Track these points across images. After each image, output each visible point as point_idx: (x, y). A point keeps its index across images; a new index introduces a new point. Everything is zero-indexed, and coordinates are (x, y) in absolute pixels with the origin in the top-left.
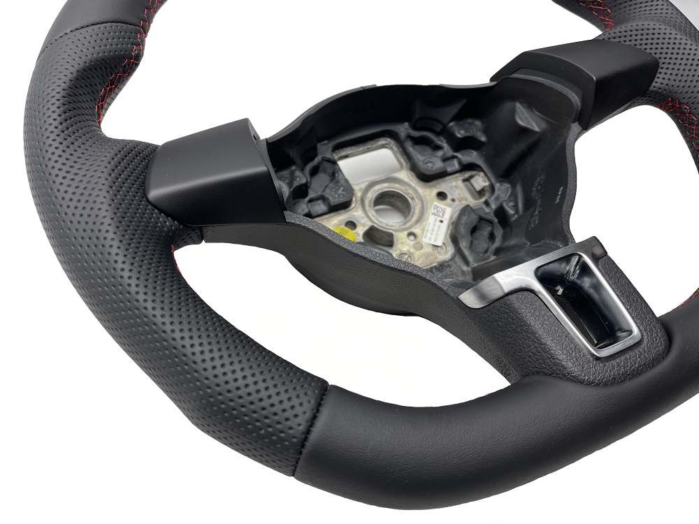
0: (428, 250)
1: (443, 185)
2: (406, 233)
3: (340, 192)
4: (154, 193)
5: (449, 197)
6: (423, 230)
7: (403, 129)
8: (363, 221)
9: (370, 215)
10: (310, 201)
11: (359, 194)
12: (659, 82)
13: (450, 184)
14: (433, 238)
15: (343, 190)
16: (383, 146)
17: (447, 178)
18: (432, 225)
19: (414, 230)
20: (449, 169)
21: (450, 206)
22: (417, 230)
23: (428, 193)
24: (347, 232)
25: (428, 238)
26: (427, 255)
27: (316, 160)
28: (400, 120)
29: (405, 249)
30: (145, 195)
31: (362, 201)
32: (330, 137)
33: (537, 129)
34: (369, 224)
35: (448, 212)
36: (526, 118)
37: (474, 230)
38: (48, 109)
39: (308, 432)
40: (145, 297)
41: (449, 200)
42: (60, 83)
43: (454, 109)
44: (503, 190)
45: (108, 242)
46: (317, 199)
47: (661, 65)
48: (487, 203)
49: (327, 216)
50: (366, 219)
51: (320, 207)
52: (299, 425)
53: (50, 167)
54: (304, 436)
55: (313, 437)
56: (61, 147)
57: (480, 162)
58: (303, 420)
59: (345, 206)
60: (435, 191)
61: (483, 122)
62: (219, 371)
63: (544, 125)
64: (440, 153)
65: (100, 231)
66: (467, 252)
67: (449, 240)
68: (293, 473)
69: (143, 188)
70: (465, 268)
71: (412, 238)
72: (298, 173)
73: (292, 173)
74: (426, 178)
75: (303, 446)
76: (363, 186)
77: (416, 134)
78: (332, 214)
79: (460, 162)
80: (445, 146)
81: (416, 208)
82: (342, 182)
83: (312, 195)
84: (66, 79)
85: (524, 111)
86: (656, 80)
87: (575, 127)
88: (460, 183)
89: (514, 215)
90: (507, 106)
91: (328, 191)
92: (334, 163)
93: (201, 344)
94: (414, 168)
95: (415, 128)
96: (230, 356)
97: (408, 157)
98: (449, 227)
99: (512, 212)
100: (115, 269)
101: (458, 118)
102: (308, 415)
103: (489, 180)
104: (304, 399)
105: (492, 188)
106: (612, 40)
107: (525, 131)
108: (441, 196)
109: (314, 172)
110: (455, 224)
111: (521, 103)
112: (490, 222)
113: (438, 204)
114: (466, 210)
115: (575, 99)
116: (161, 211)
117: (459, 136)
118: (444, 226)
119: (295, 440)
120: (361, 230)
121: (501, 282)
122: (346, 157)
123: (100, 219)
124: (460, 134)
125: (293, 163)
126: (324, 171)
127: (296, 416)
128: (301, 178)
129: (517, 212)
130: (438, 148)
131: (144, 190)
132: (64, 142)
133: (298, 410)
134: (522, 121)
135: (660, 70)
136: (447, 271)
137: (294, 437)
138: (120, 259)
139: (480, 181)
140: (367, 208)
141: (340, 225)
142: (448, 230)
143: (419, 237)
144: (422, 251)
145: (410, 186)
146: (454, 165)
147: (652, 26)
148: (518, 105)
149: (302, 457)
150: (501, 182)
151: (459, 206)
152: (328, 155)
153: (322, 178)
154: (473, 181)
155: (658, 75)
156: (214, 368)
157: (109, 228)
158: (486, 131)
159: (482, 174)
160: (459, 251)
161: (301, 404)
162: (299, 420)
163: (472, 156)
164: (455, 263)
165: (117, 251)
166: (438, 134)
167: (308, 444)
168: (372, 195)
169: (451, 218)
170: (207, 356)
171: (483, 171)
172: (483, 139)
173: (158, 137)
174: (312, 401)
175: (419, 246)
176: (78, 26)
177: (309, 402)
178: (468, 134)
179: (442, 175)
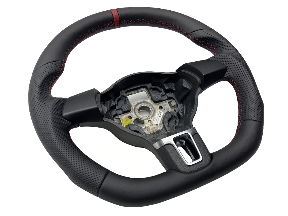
0: (154, 126)
1: (161, 104)
2: (148, 120)
3: (127, 107)
4: (65, 114)
5: (163, 108)
6: (154, 119)
7: (149, 86)
8: (134, 116)
9: (137, 114)
10: (117, 110)
11: (133, 107)
12: (227, 75)
13: (164, 104)
14: (157, 122)
15: (128, 106)
16: (143, 91)
17: (163, 102)
18: (157, 118)
19: (150, 119)
20: (163, 99)
21: (163, 111)
22: (151, 119)
23: (157, 107)
24: (129, 120)
25: (155, 122)
26: (154, 128)
27: (120, 97)
28: (148, 83)
29: (147, 126)
30: (62, 115)
31: (135, 109)
32: (124, 89)
33: (189, 88)
34: (136, 117)
35: (162, 113)
36: (186, 84)
37: (170, 120)
38: (35, 90)
39: (101, 184)
40: (59, 146)
41: (163, 109)
42: (39, 82)
43: (165, 80)
44: (180, 106)
45: (50, 130)
46: (119, 109)
47: (228, 69)
48: (175, 110)
49: (122, 115)
50: (135, 116)
51: (121, 112)
52: (99, 182)
53: (35, 108)
54: (100, 186)
55: (102, 186)
56: (39, 102)
57: (173, 97)
58: (100, 181)
59: (128, 111)
60: (159, 106)
61: (175, 84)
62: (78, 167)
63: (191, 87)
64: (161, 93)
65: (48, 127)
66: (167, 127)
67: (162, 123)
68: (98, 196)
69: (61, 112)
70: (166, 133)
71: (150, 122)
72: (113, 102)
73: (111, 102)
74: (156, 102)
75: (100, 188)
76: (135, 105)
77: (153, 87)
78: (124, 114)
79: (167, 97)
80: (163, 91)
81: (152, 112)
82: (128, 103)
83: (117, 108)
84: (41, 81)
85: (186, 82)
86: (226, 74)
87: (199, 89)
88: (167, 104)
89: (182, 115)
90: (181, 79)
91: (123, 107)
92: (126, 97)
93: (74, 160)
94: (152, 99)
95: (153, 85)
96: (81, 163)
97: (150, 95)
98: (162, 118)
99: (181, 114)
100: (52, 138)
101: (166, 82)
102: (102, 180)
103: (176, 103)
104: (101, 175)
105: (177, 105)
106: (214, 60)
107: (186, 88)
108: (161, 108)
109: (119, 100)
110: (164, 118)
111: (185, 79)
112: (176, 117)
113: (159, 111)
114: (168, 113)
115: (199, 80)
116: (66, 119)
117: (166, 88)
118: (161, 118)
119: (97, 187)
120: (133, 119)
121: (163, 142)
122: (130, 94)
123: (48, 124)
124: (167, 88)
125: (112, 99)
126: (123, 100)
127: (98, 180)
128: (113, 103)
129: (183, 114)
130: (160, 92)
131: (61, 113)
132: (40, 100)
133: (99, 178)
134: (184, 85)
135: (227, 70)
136: (160, 134)
137: (97, 186)
138: (53, 135)
139: (173, 103)
140: (136, 112)
141: (126, 117)
142: (162, 119)
143: (152, 122)
144: (153, 127)
145: (151, 104)
146: (166, 97)
147: (226, 56)
148: (184, 80)
149: (100, 191)
150: (180, 104)
151: (166, 111)
152: (124, 95)
153: (122, 102)
154: (171, 103)
155: (227, 72)
156: (77, 166)
157: (51, 126)
158: (175, 87)
159: (174, 101)
160: (164, 127)
161: (100, 177)
162: (99, 181)
163: (171, 95)
164: (163, 130)
165: (53, 133)
166: (160, 87)
167: (101, 188)
168: (138, 107)
169: (163, 115)
170: (75, 163)
171: (175, 100)
172: (174, 89)
173: (67, 96)
174: (103, 176)
175: (152, 125)
176: (44, 64)
177: (102, 176)
178: (169, 88)
179: (161, 101)
